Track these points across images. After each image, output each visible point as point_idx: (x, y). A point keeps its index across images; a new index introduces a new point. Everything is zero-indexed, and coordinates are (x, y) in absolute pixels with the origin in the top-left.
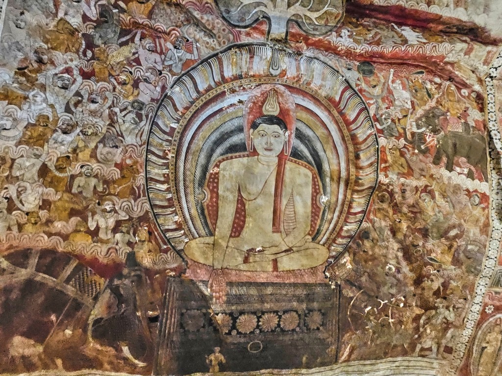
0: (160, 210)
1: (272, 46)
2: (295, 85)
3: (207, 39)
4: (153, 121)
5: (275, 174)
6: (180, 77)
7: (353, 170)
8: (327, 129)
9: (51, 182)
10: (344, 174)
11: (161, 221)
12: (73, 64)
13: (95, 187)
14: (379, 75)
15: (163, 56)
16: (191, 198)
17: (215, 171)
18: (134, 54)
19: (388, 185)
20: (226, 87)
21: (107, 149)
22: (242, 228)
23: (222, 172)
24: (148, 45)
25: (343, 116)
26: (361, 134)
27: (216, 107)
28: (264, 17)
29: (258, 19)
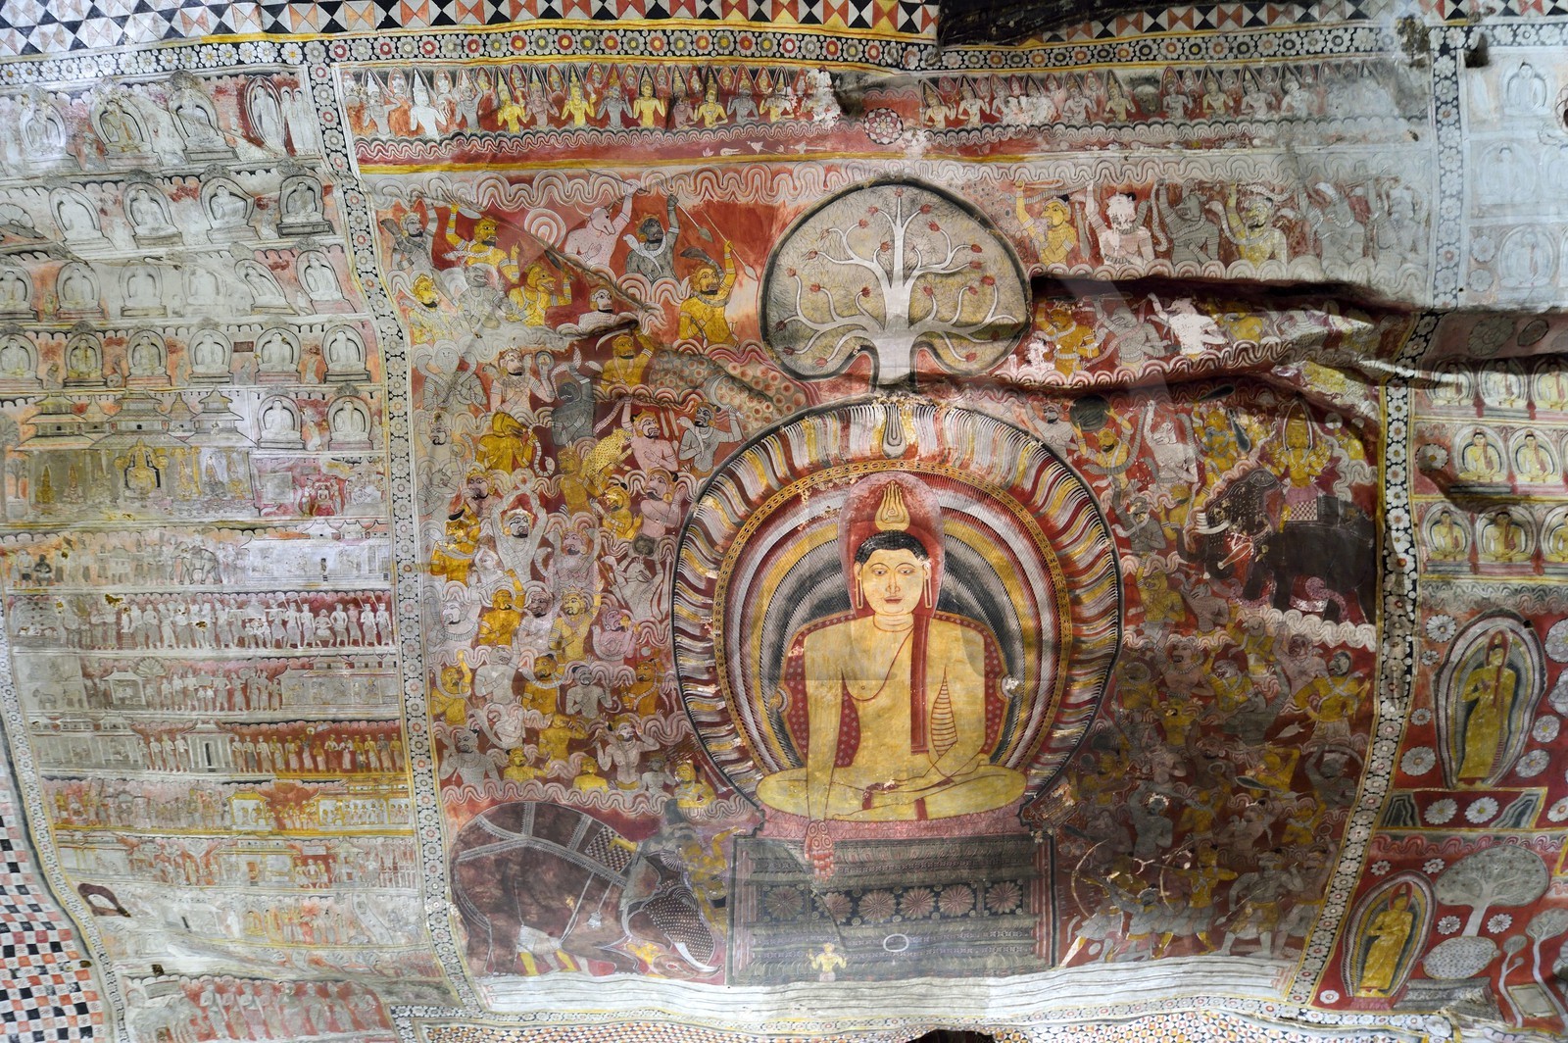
0: (709, 731)
1: (884, 398)
2: (937, 471)
3: (755, 404)
4: (676, 572)
5: (908, 645)
6: (712, 479)
7: (1067, 626)
8: (1009, 548)
9: (533, 700)
10: (1048, 634)
11: (713, 747)
12: (526, 489)
13: (599, 702)
14: (1119, 419)
15: (676, 443)
16: (760, 706)
17: (796, 653)
18: (625, 449)
19: (1143, 651)
20: (800, 487)
21: (608, 635)
22: (855, 748)
23: (808, 655)
24: (646, 428)
25: (1043, 520)
26: (1081, 553)
27: (785, 527)
28: (863, 348)
29: (851, 356)
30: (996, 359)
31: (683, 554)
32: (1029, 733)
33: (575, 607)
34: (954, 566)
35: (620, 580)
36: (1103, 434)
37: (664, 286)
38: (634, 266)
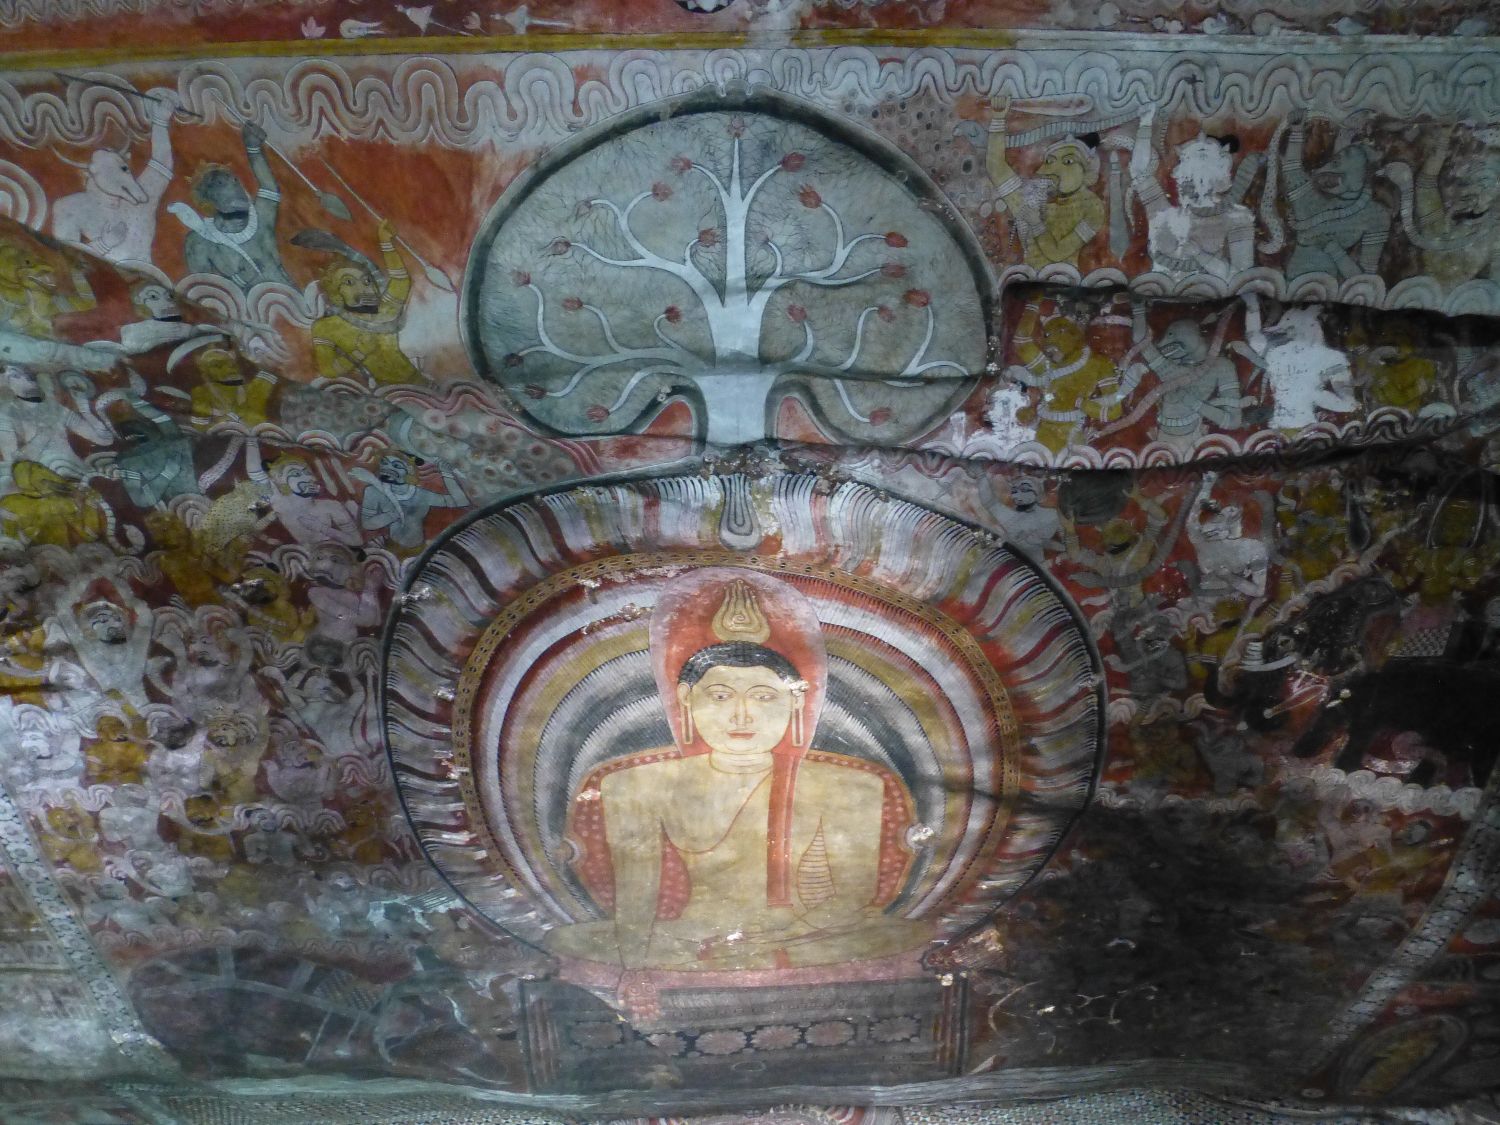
2: (815, 574)
3: (484, 462)
4: (385, 690)
5: (765, 790)
6: (427, 559)
7: (1013, 776)
8: (930, 680)
10: (984, 782)
13: (295, 849)
14: (1145, 505)
16: (538, 855)
17: (589, 797)
19: (1123, 811)
20: (581, 575)
21: (290, 773)
22: (683, 902)
23: (608, 798)
24: (294, 481)
25: (989, 644)
26: (1045, 694)
27: (562, 628)
28: (676, 390)
29: (654, 404)
30: (929, 420)
31: (393, 663)
32: (942, 886)
33: (230, 736)
34: (841, 695)
35: (294, 699)
36: (1109, 527)
37: (270, 296)
38: (202, 260)
